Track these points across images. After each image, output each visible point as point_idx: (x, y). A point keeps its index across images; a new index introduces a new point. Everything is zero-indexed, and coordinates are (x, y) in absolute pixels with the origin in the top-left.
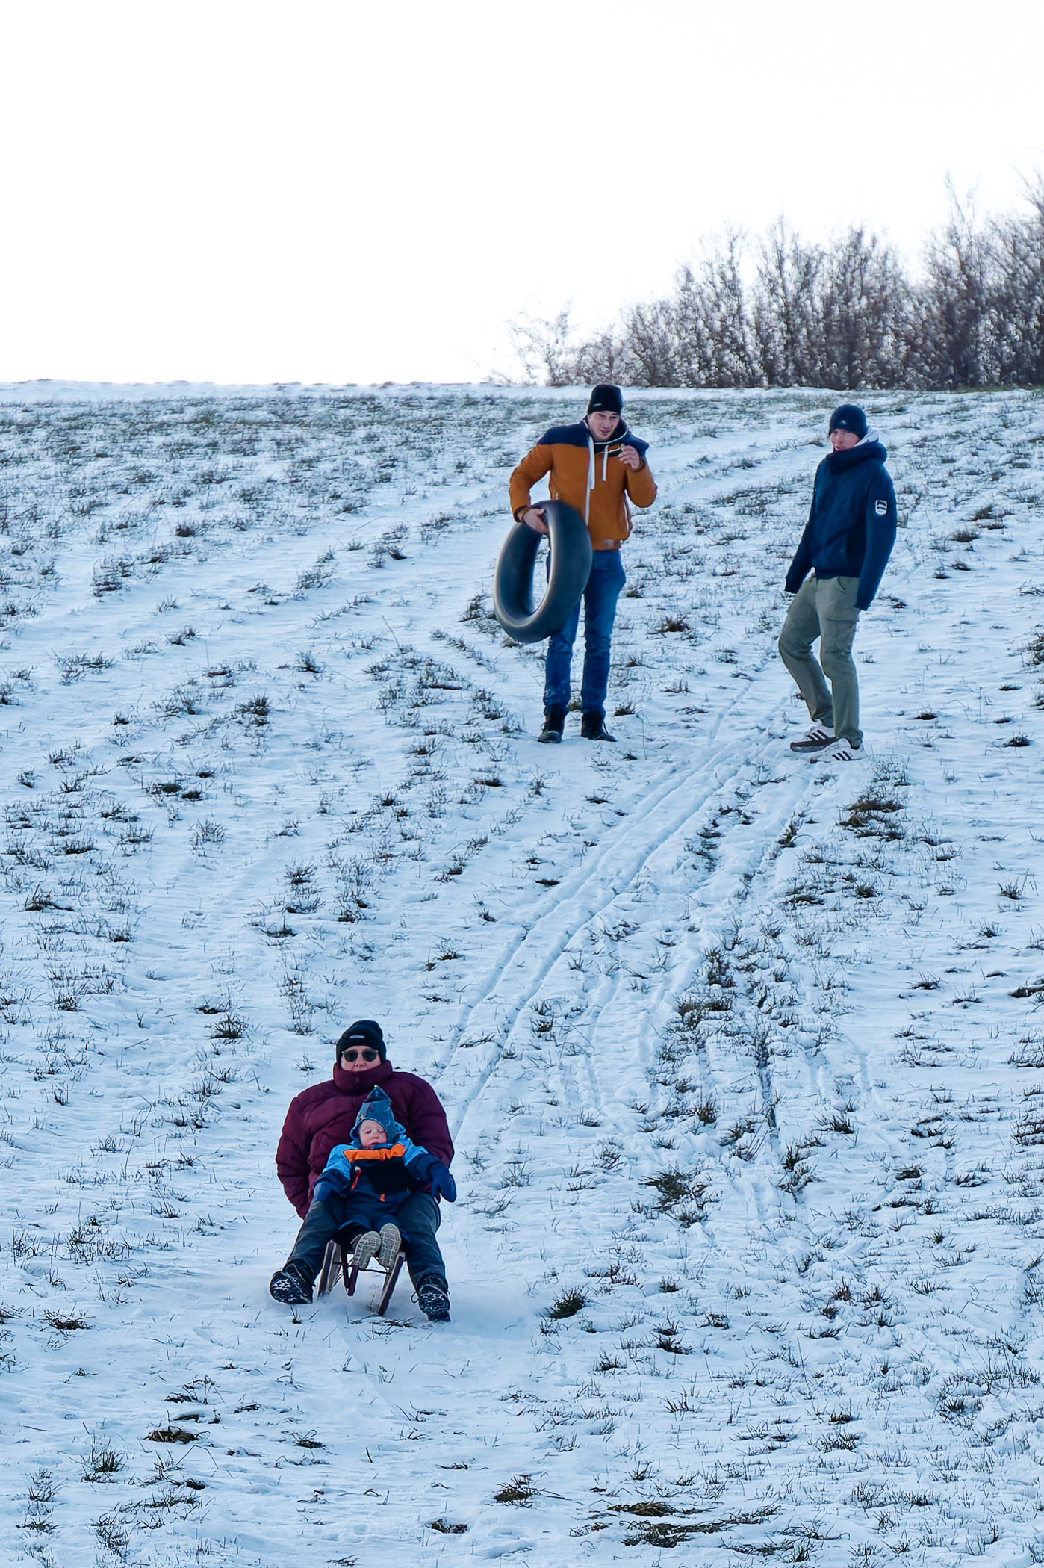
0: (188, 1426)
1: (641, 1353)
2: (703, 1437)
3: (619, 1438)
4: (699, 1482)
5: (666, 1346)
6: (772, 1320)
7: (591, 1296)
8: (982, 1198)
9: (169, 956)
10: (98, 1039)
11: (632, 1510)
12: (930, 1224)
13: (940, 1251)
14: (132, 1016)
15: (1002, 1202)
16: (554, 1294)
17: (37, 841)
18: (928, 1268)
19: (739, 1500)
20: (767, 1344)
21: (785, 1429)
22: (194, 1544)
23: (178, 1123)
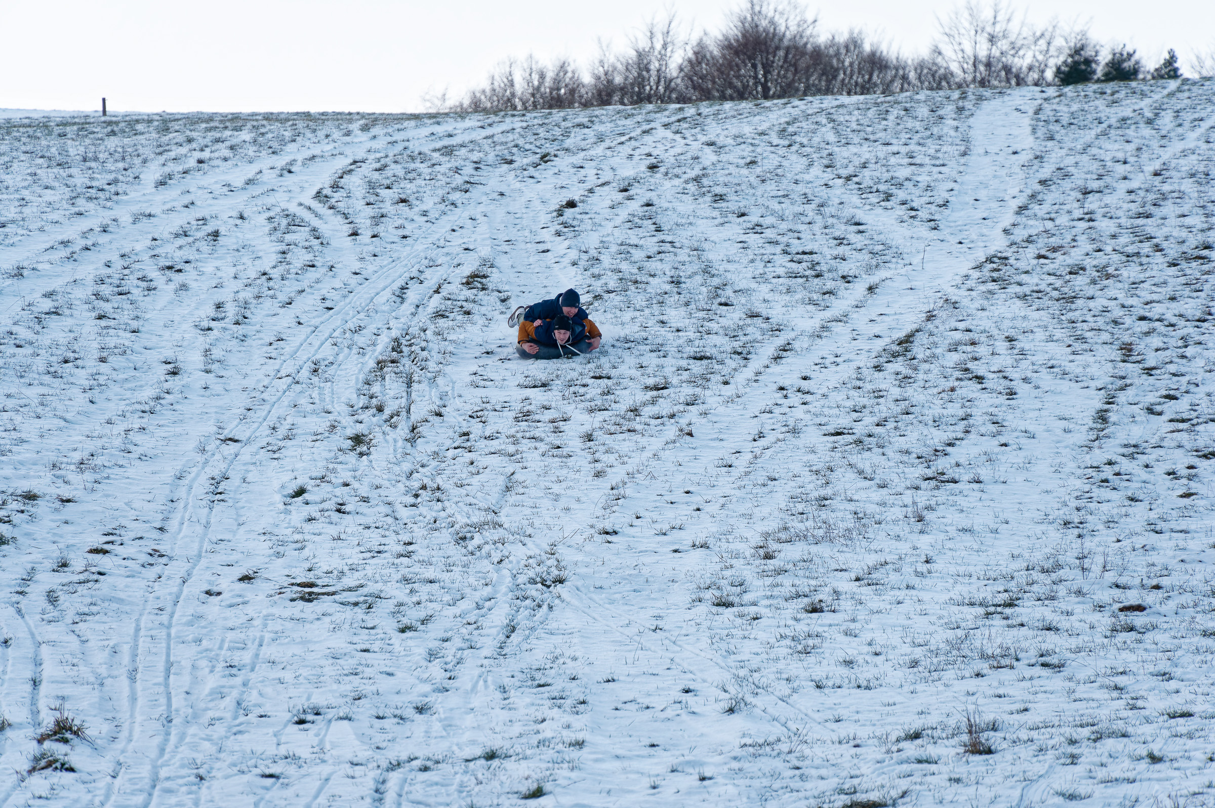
0: (106, 547)
1: (326, 514)
2: (344, 551)
3: (306, 552)
4: (335, 572)
5: (339, 511)
6: (390, 499)
7: (309, 488)
8: (495, 445)
9: (155, 339)
10: (114, 375)
11: (299, 585)
12: (469, 456)
13: (471, 468)
14: (131, 365)
15: (503, 447)
16: (293, 487)
17: (106, 290)
18: (464, 476)
19: (350, 581)
20: (385, 509)
21: (381, 548)
22: (89, 600)
23: (143, 412)
